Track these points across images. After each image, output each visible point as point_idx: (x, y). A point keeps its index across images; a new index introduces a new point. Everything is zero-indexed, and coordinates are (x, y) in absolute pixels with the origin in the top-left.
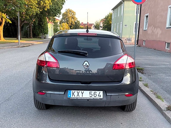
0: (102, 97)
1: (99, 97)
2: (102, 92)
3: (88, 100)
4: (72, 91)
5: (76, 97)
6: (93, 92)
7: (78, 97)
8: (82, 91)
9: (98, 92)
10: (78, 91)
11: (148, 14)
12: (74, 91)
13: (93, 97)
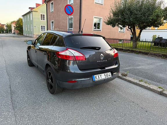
0: (111, 76)
1: (110, 76)
2: (110, 73)
3: (104, 80)
4: (95, 76)
5: (98, 79)
6: (106, 74)
7: (99, 79)
8: (100, 75)
9: (108, 73)
10: (98, 75)
11: (53, 21)
12: (96, 75)
13: (107, 77)
